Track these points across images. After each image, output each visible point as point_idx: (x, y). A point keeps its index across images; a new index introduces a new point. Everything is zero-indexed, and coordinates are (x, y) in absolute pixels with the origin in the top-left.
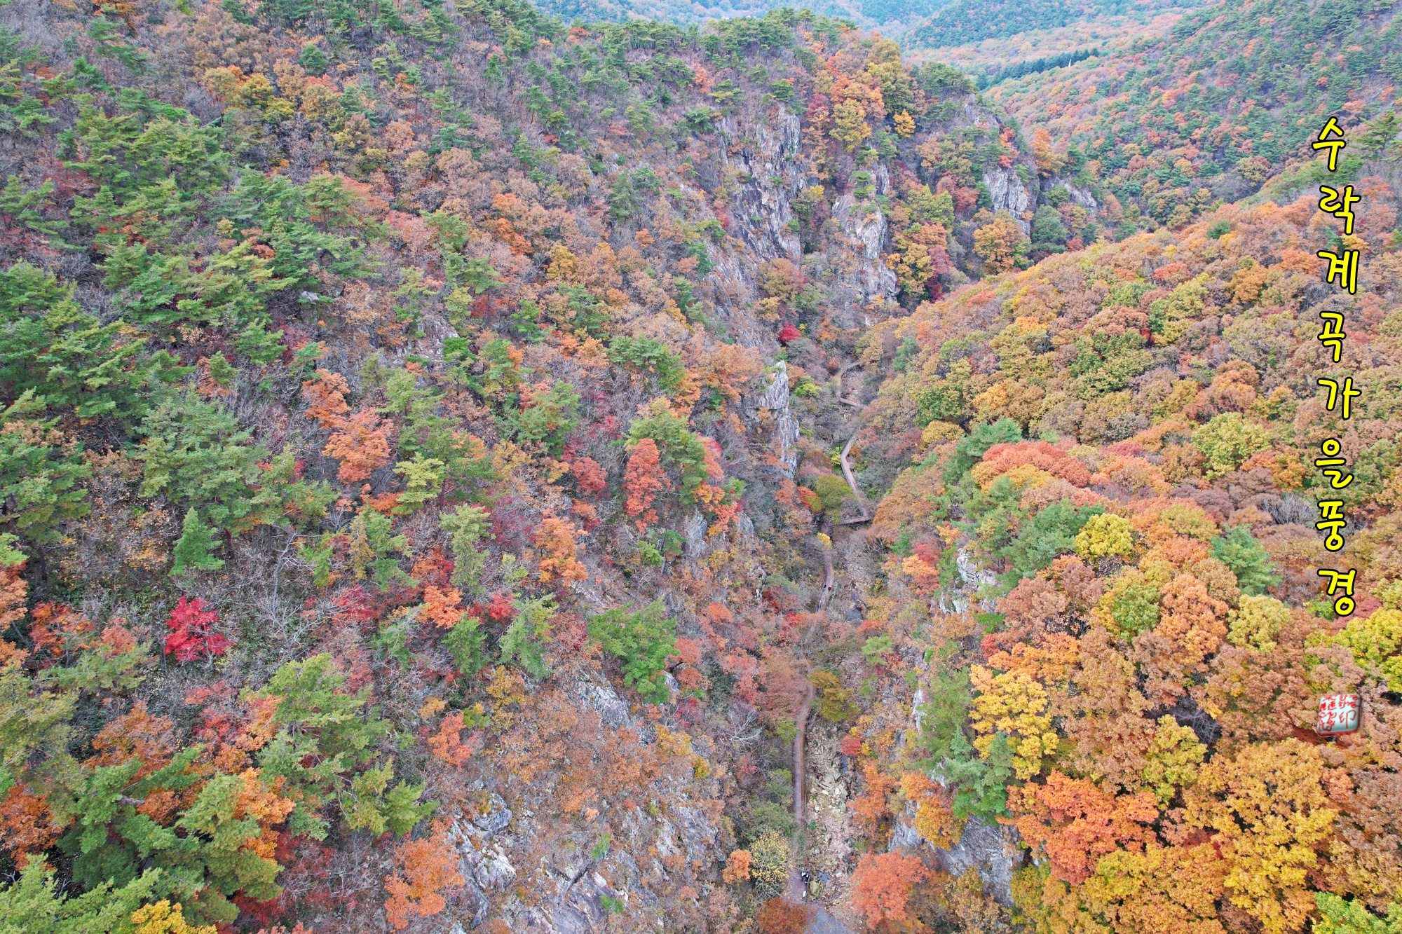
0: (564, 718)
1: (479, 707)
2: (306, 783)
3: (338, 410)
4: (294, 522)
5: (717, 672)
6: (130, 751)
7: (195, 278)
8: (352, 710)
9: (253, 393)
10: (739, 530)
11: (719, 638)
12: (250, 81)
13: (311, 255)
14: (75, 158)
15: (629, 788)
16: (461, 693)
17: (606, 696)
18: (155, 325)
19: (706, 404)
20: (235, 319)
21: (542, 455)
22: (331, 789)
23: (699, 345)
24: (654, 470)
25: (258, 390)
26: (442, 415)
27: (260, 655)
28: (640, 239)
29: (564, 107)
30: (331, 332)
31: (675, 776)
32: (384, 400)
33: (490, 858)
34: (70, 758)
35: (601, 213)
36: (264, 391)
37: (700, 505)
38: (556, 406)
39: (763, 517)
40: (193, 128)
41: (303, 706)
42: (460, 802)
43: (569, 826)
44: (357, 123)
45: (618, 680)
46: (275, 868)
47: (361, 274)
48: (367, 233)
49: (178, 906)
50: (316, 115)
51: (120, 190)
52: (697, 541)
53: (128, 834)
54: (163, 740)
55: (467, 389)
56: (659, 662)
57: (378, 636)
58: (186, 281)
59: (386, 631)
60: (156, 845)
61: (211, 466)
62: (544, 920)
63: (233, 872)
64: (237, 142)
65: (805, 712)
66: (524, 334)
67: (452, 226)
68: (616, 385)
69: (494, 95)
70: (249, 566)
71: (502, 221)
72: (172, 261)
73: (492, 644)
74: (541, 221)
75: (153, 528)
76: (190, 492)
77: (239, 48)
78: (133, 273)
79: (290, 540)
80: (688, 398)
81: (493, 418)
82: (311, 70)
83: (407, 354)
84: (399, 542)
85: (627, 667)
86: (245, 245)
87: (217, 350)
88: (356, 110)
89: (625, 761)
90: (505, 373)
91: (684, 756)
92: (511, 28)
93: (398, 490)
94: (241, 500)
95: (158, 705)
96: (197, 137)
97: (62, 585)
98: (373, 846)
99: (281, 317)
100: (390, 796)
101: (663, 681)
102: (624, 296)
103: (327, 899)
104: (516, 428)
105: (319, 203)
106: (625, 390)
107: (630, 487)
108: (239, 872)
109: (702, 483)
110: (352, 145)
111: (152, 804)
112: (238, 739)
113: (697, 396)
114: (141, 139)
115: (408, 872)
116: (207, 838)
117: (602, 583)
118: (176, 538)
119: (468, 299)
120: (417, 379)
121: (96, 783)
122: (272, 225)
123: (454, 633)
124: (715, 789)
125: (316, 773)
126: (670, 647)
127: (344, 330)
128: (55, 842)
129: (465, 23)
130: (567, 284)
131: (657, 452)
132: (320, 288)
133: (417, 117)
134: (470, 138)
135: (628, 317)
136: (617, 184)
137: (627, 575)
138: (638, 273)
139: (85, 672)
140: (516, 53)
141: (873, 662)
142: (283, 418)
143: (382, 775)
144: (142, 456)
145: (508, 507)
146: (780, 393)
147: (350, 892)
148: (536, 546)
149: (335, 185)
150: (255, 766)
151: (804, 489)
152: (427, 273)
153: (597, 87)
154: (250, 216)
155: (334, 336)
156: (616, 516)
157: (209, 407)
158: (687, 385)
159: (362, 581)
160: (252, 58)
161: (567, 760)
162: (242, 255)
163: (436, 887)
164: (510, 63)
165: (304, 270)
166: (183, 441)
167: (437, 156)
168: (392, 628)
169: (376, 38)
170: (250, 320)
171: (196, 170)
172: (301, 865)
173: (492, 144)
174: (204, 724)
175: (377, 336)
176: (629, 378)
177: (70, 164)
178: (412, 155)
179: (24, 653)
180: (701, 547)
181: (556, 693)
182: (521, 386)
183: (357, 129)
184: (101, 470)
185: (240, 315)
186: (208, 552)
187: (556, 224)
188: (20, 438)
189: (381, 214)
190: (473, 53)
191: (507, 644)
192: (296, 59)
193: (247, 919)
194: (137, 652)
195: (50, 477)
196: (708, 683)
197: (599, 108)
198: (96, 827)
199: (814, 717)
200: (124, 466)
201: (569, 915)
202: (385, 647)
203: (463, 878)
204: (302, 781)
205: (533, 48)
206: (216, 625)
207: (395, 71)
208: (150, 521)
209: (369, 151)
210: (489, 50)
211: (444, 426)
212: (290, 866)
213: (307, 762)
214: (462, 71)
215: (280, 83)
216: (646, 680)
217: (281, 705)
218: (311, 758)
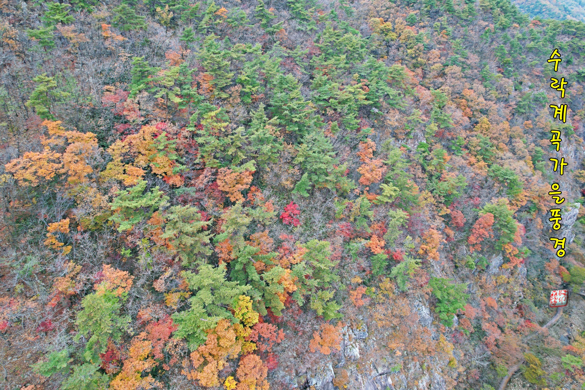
0: (404, 310)
1: (373, 289)
2: (304, 284)
3: (369, 156)
4: (337, 191)
5: (478, 327)
6: (259, 244)
7: (339, 92)
8: (329, 267)
9: (342, 140)
10: (518, 272)
11: (486, 313)
12: (385, 24)
13: (382, 94)
14: (319, 43)
15: (418, 352)
16: (369, 280)
17: (425, 311)
18: (320, 105)
19: (527, 209)
20: (346, 111)
21: (441, 203)
22: (310, 290)
23: (535, 181)
24: (488, 228)
25: (344, 139)
26: (406, 172)
27: (307, 232)
28: (526, 125)
29: (513, 57)
30: (377, 126)
31: (440, 359)
32: (387, 158)
33: (353, 347)
34: (243, 238)
35: (511, 108)
36: (346, 140)
37: (504, 252)
38: (455, 185)
39: (534, 271)
40: (359, 38)
41: (314, 257)
42: (351, 320)
43: (387, 353)
44: (419, 47)
45: (433, 308)
46: (282, 306)
47: (397, 107)
48: (406, 91)
49: (252, 301)
50: (404, 41)
51: (328, 56)
52: (495, 267)
53: (248, 270)
54: (269, 246)
55: (421, 165)
56: (454, 309)
57: (349, 244)
58: (335, 93)
59: (352, 244)
60: (254, 278)
61: (318, 160)
62: (362, 381)
63: (270, 300)
64: (372, 46)
65: (515, 368)
66: (454, 150)
67: (441, 97)
68: (486, 185)
69: (481, 46)
70: (316, 200)
71: (463, 100)
72: (334, 84)
73: (388, 268)
74: (481, 105)
75: (293, 175)
76: (308, 167)
77: (386, 12)
78: (320, 85)
79: (333, 197)
80: (518, 203)
81: (426, 180)
82: (409, 23)
83: (403, 143)
84: (370, 213)
85: (439, 304)
86: (360, 85)
87: (336, 120)
88: (420, 42)
89: (421, 341)
90: (439, 164)
91: (447, 353)
92: (502, 17)
93: (378, 194)
94: (323, 176)
95: (272, 234)
96: (359, 42)
97: (261, 183)
98: (315, 318)
99: (362, 115)
100: (329, 304)
101: (452, 318)
102: (507, 148)
103: (294, 327)
104: (434, 188)
105: (392, 75)
106: (489, 189)
107: (474, 231)
108: (272, 301)
109: (509, 243)
110: (414, 56)
111: (257, 264)
112: (289, 257)
113: (524, 204)
114: (341, 39)
115: (322, 334)
116: (268, 285)
117: (444, 266)
118: (298, 181)
119: (436, 129)
120: (403, 154)
121: (246, 249)
122: (372, 79)
123: (376, 257)
124: (455, 375)
125: (309, 282)
126: (462, 305)
127: (383, 127)
128: (229, 261)
129: (481, 12)
130: (482, 135)
131: (493, 221)
132: (380, 108)
133: (444, 49)
134: (463, 63)
135: (504, 157)
136: (524, 97)
137: (456, 267)
138: (518, 140)
139: (256, 213)
140: (500, 29)
141: (565, 366)
142: (348, 152)
143: (329, 295)
144: (299, 149)
145: (418, 218)
146: (570, 218)
147: (301, 329)
148: (423, 238)
149: (401, 70)
150: (291, 269)
151: (563, 268)
152: (424, 113)
153: (534, 50)
154: (366, 74)
155: (378, 128)
156: (462, 241)
157: (326, 140)
158: (521, 197)
159: (351, 222)
160: (389, 16)
161: (398, 328)
162: (358, 88)
163: (330, 345)
164: (495, 33)
165: (377, 100)
166: (313, 149)
167: (446, 67)
168: (355, 244)
169: (440, 14)
170: (351, 113)
171: (354, 54)
172: (291, 310)
173: (472, 67)
174: (281, 247)
175: (394, 132)
176: (493, 184)
177: (316, 44)
178: (436, 65)
179: (244, 199)
180: (496, 270)
181: (405, 299)
182: (444, 171)
183: (418, 50)
184: (286, 150)
185: (348, 110)
186: (306, 190)
187: (487, 108)
188: (268, 131)
189: (414, 85)
190: (479, 26)
191: (395, 270)
192: (405, 19)
193: (268, 318)
194: (272, 214)
195: (271, 147)
196: (472, 329)
197: (530, 60)
198: (241, 263)
199: (519, 373)
200: (292, 151)
201: (372, 386)
202: (350, 250)
203: (340, 348)
204: (303, 282)
205: (509, 27)
206: (298, 216)
207: (442, 28)
208: (293, 172)
209: (419, 59)
210: (487, 26)
211: (406, 176)
212: (287, 308)
213: (307, 277)
214: (471, 33)
215: (395, 27)
216: (445, 314)
217: (307, 253)
218: (309, 276)
